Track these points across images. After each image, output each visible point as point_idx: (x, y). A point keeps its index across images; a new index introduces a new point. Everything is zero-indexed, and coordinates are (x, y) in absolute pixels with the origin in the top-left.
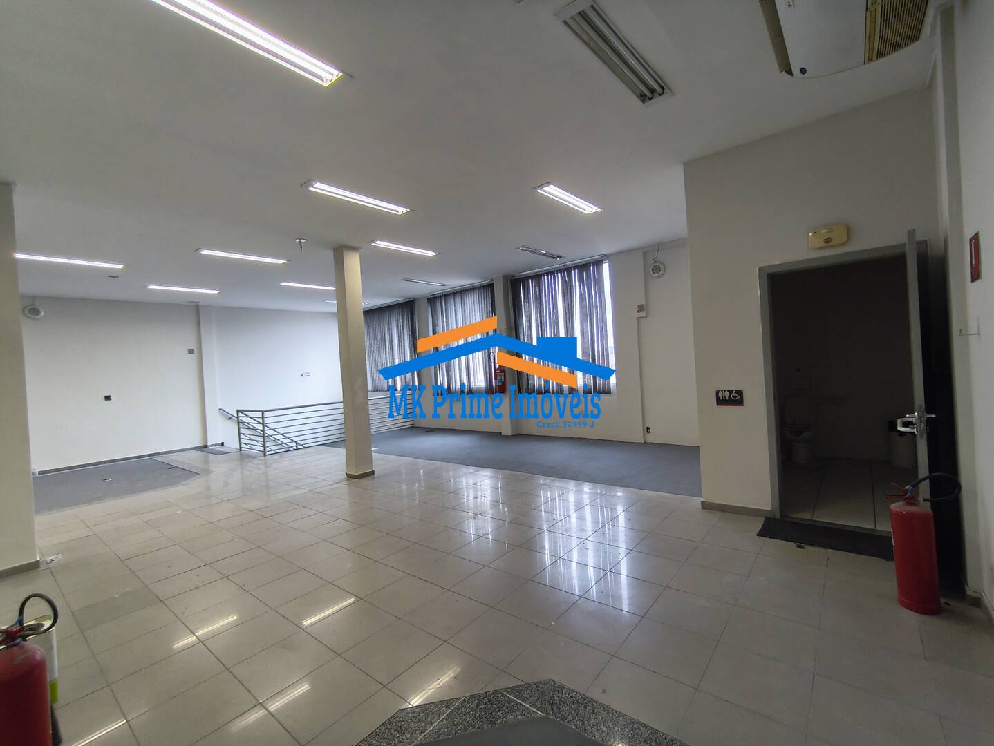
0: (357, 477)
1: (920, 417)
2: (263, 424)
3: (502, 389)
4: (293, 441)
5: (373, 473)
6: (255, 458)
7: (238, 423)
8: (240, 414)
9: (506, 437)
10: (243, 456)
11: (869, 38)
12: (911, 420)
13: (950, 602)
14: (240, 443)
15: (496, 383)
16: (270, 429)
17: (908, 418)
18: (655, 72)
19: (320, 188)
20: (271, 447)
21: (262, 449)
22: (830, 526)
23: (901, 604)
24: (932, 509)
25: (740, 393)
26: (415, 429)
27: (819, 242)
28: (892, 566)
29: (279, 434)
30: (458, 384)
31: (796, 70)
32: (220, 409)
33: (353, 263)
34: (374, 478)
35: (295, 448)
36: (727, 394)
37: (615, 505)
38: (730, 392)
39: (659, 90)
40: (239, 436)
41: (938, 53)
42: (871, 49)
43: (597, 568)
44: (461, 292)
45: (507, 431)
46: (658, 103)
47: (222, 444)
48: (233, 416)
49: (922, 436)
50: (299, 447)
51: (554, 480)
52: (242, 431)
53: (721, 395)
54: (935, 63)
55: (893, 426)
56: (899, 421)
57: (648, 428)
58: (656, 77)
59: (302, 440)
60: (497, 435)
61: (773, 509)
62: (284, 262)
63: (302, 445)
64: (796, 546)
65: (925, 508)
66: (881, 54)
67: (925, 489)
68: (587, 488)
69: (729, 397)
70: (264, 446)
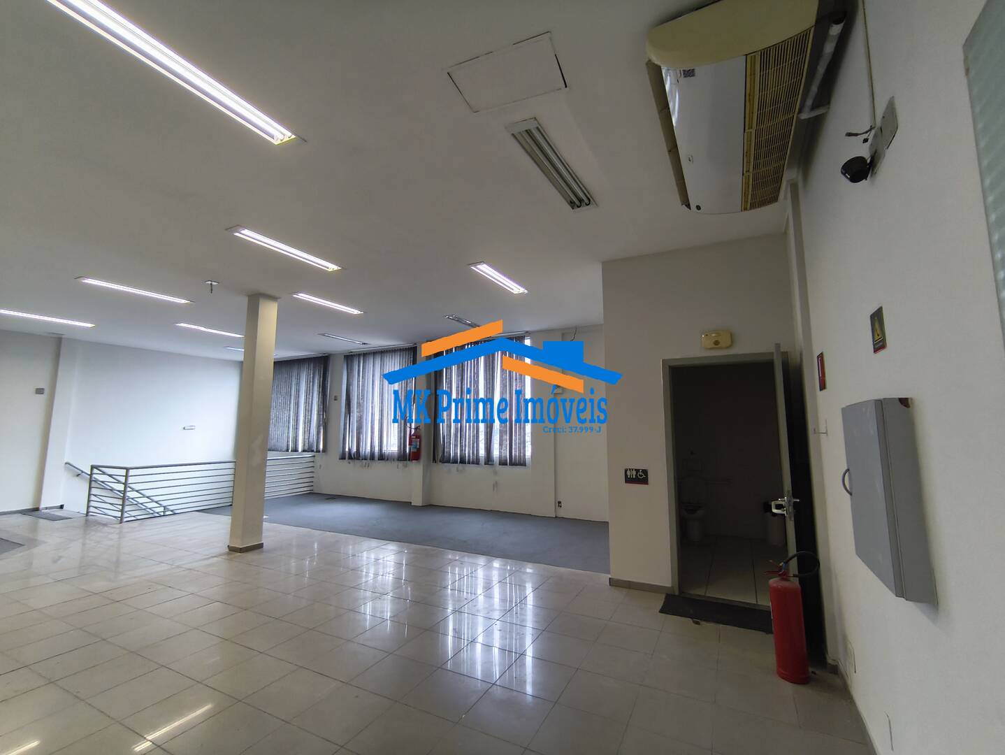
0: (242, 550)
1: (789, 501)
2: (125, 484)
3: (415, 456)
4: (161, 505)
5: (261, 546)
6: (105, 525)
7: (91, 481)
8: (95, 471)
9: (416, 507)
10: (88, 522)
11: (745, 194)
12: (781, 503)
13: (817, 672)
14: (88, 507)
15: (410, 449)
16: (133, 490)
17: (780, 501)
18: (585, 188)
19: (248, 234)
20: (131, 512)
21: (119, 514)
22: (720, 601)
23: (780, 676)
24: (800, 583)
25: (645, 472)
26: (314, 495)
27: (710, 344)
28: (770, 639)
29: (144, 496)
30: (369, 448)
31: (693, 206)
32: (66, 463)
33: (269, 313)
34: (262, 552)
35: (162, 514)
36: (634, 473)
37: (525, 582)
38: (637, 471)
39: (586, 201)
40: (89, 498)
41: (790, 211)
42: (746, 202)
43: (502, 650)
44: (382, 353)
45: (417, 501)
46: (584, 211)
47: (62, 507)
48: (83, 472)
49: (790, 518)
50: (167, 513)
51: (464, 556)
52: (94, 491)
53: (628, 473)
54: (788, 219)
55: (769, 508)
56: (773, 504)
57: (559, 503)
58: (585, 192)
59: (172, 504)
60: (405, 505)
61: (672, 587)
62: (187, 302)
63: (171, 511)
64: (694, 622)
65: (794, 583)
66: (753, 206)
67: (793, 566)
68: (497, 564)
69: (636, 475)
70: (122, 511)
